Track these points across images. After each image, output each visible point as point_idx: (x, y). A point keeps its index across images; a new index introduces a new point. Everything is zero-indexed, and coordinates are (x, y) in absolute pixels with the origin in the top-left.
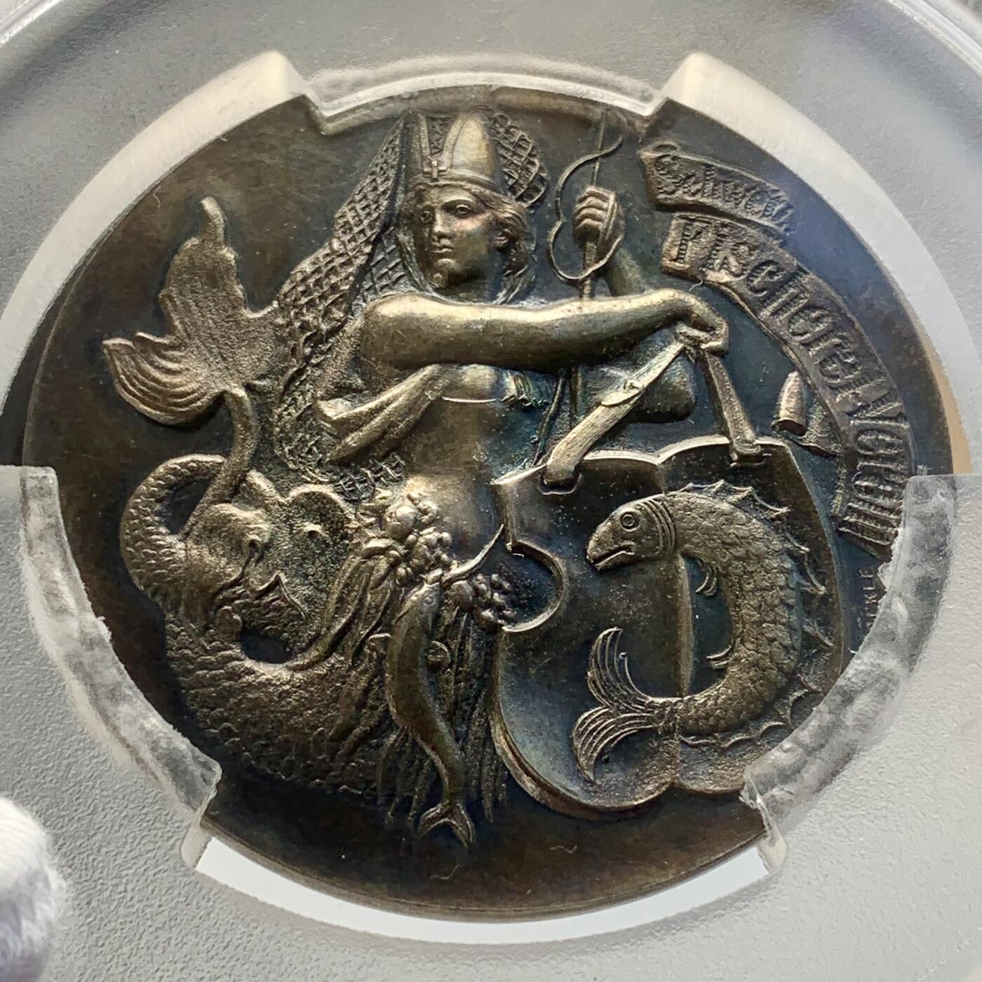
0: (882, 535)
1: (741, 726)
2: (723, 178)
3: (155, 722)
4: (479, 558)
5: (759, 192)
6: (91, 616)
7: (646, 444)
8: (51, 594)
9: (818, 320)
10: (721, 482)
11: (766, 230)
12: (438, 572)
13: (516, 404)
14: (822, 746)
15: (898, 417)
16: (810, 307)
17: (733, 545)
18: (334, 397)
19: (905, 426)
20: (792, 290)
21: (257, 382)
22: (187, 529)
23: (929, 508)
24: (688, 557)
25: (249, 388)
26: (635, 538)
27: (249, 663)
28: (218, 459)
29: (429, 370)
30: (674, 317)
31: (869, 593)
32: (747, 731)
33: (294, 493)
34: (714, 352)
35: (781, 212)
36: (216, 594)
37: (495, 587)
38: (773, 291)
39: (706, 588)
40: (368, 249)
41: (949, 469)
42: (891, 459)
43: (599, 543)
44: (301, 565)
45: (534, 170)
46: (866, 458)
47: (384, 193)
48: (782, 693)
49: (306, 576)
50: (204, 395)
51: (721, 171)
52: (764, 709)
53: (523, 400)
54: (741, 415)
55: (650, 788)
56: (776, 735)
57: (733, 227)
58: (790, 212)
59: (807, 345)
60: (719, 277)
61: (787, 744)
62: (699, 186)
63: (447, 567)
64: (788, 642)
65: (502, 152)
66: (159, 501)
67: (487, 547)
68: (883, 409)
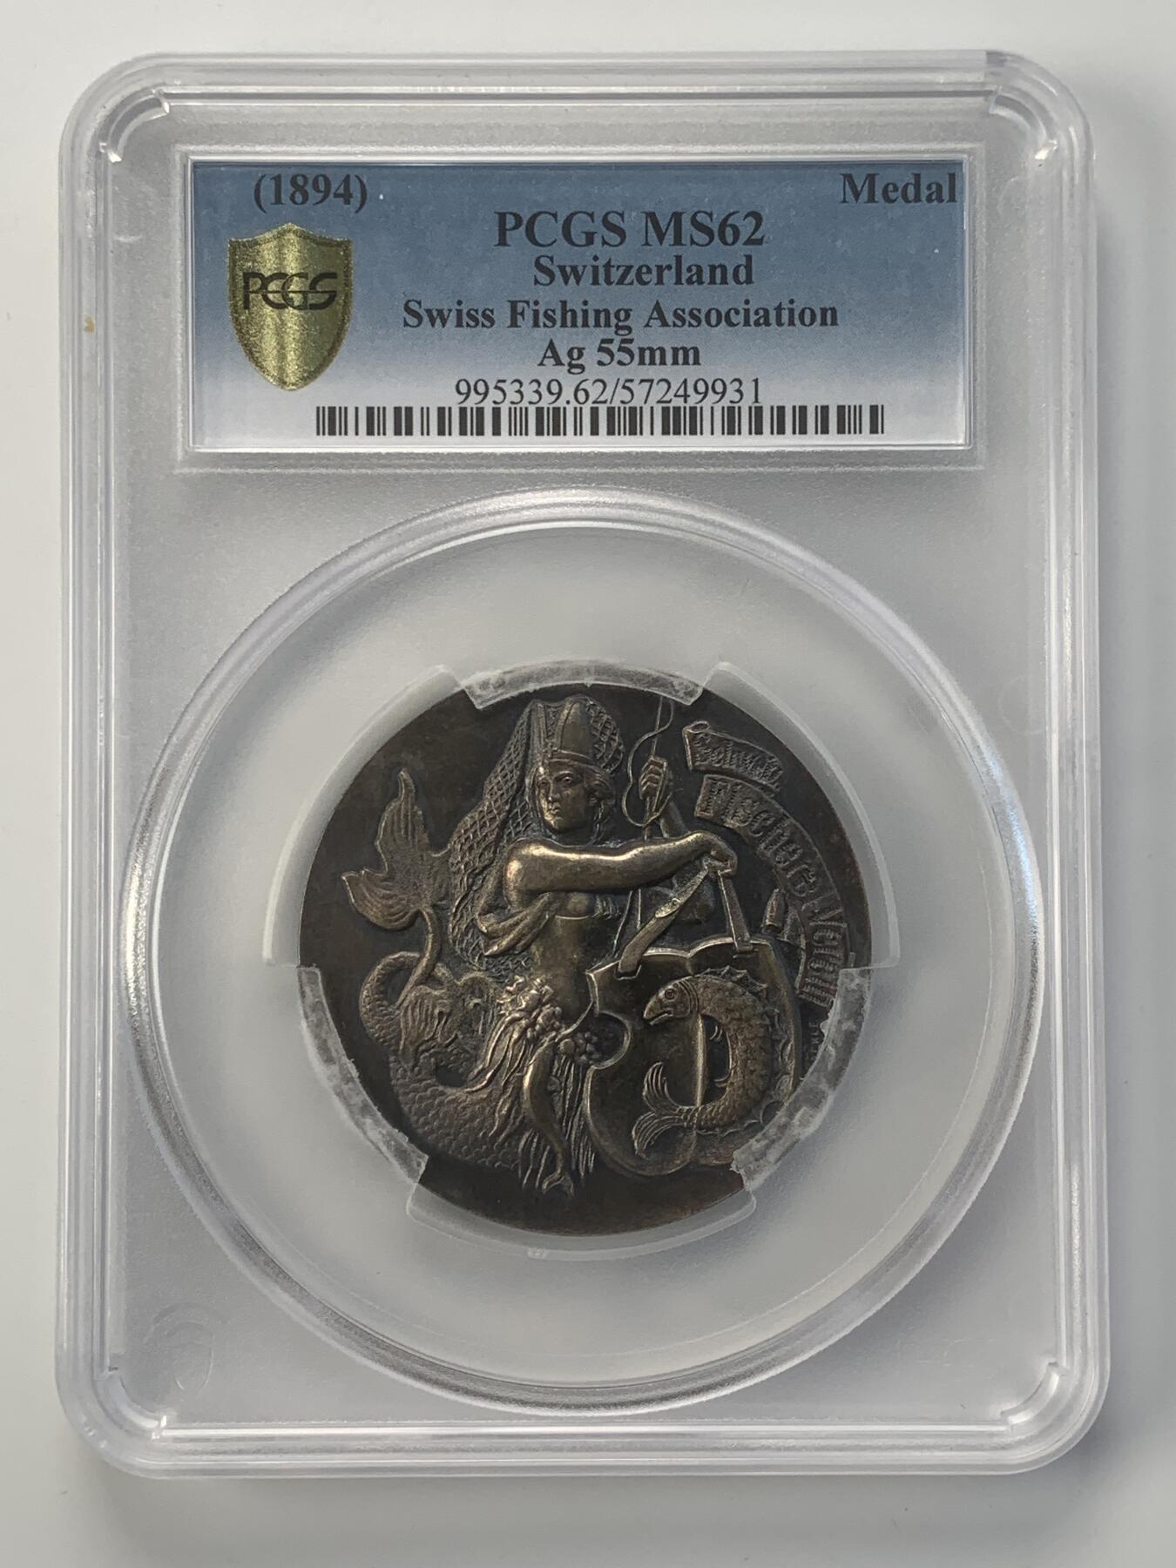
0: (823, 1000)
1: (731, 1124)
2: (736, 749)
3: (387, 1127)
4: (578, 1023)
5: (761, 762)
6: (345, 1059)
7: (682, 940)
8: (323, 1048)
9: (794, 851)
10: (728, 968)
11: (764, 788)
12: (554, 1034)
13: (603, 918)
14: (780, 1138)
15: (839, 919)
16: (789, 842)
17: (732, 1011)
18: (488, 912)
19: (844, 925)
20: (778, 831)
21: (439, 903)
22: (398, 1003)
23: (853, 986)
24: (705, 1017)
25: (434, 906)
26: (674, 1005)
27: (441, 1088)
28: (417, 955)
29: (546, 897)
30: (702, 850)
31: (814, 1037)
32: (736, 1127)
33: (465, 978)
34: (726, 877)
35: (774, 773)
36: (421, 1044)
37: (588, 1041)
38: (767, 830)
39: (717, 1036)
40: (507, 808)
41: (868, 963)
42: (835, 948)
43: (651, 1010)
44: (470, 1025)
45: (615, 745)
46: (817, 947)
47: (517, 766)
48: (757, 1103)
49: (473, 1031)
50: (407, 913)
51: (736, 744)
52: (747, 1113)
53: (607, 915)
54: (743, 924)
55: (678, 1162)
56: (754, 1130)
57: (744, 786)
58: (781, 772)
59: (786, 870)
60: (731, 823)
61: (759, 1136)
62: (721, 757)
63: (558, 1030)
64: (763, 1073)
65: (594, 733)
66: (383, 984)
67: (583, 1016)
68: (831, 913)
